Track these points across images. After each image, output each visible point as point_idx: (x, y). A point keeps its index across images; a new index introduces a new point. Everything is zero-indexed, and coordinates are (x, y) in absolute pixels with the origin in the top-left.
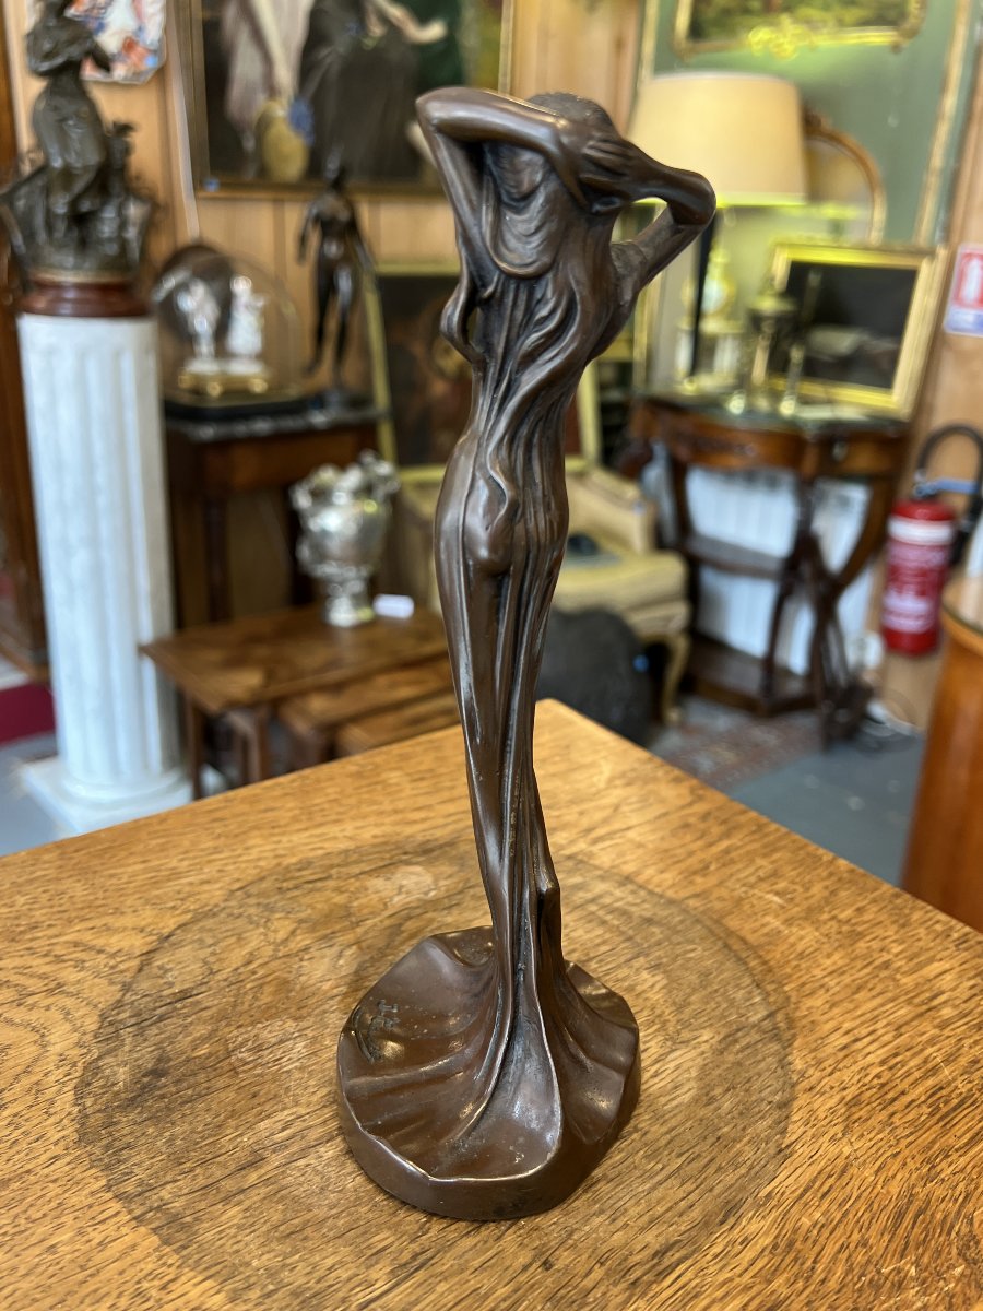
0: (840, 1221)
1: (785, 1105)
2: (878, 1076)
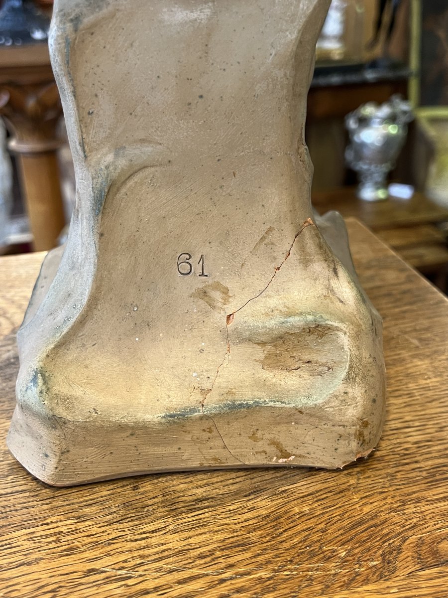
0: (317, 516)
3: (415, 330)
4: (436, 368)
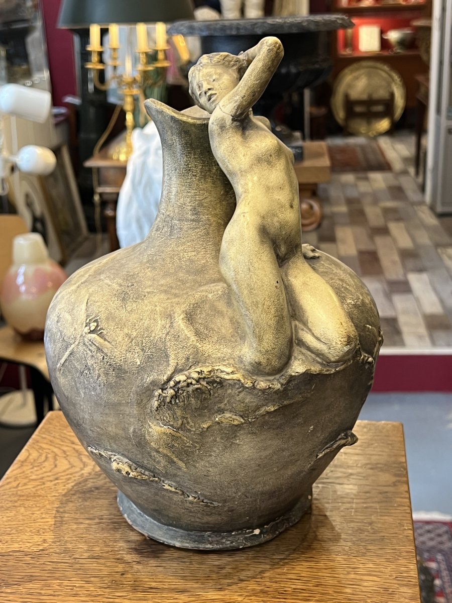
1: (243, 580)
2: (285, 591)
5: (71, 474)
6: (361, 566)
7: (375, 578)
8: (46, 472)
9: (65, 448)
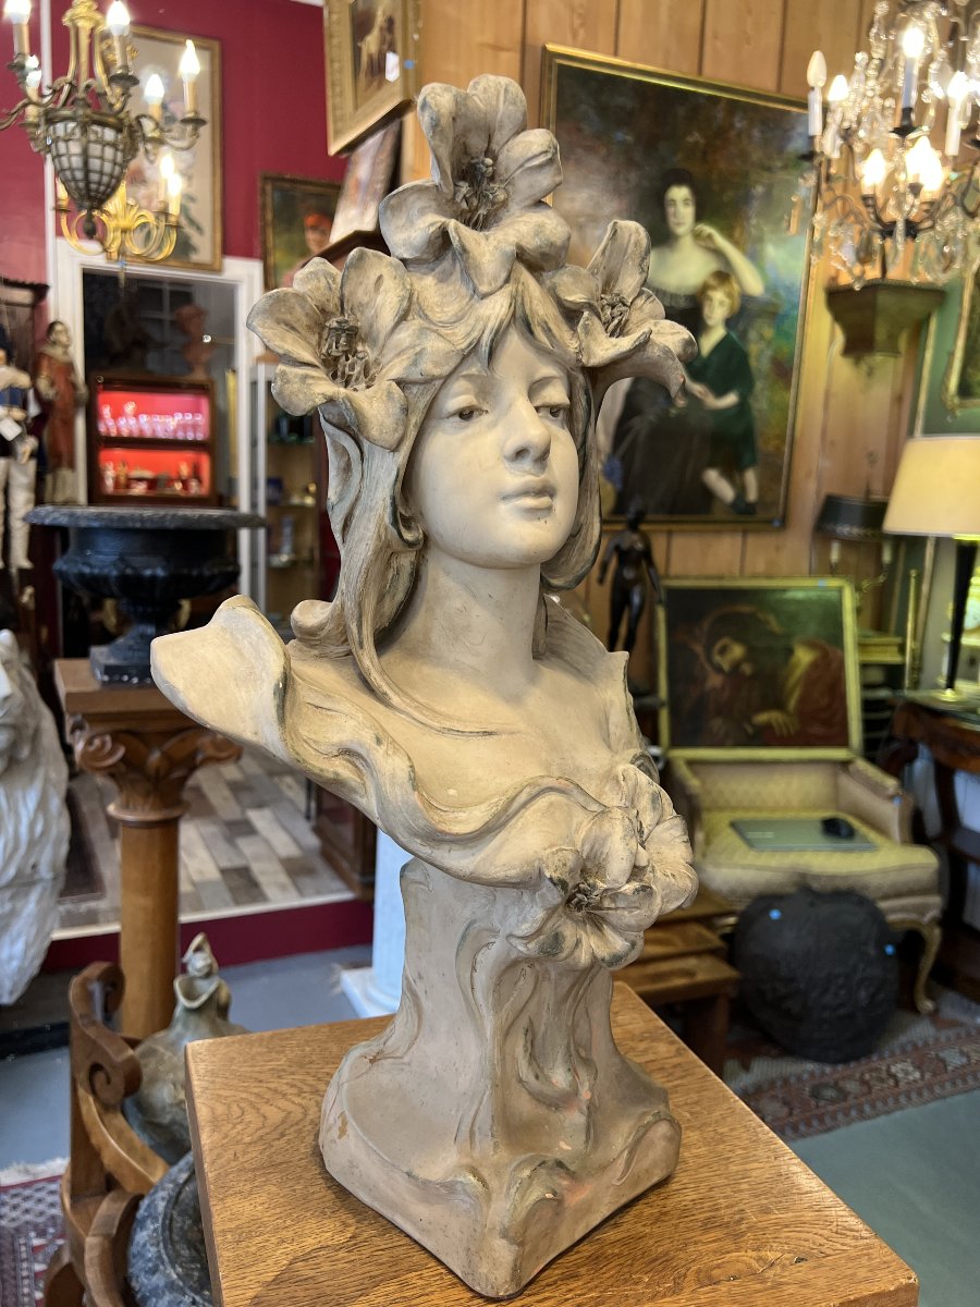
3: (686, 1104)
4: (705, 1139)
5: (297, 1124)
6: (730, 1155)
7: (756, 1165)
8: (260, 1129)
9: (256, 1090)
